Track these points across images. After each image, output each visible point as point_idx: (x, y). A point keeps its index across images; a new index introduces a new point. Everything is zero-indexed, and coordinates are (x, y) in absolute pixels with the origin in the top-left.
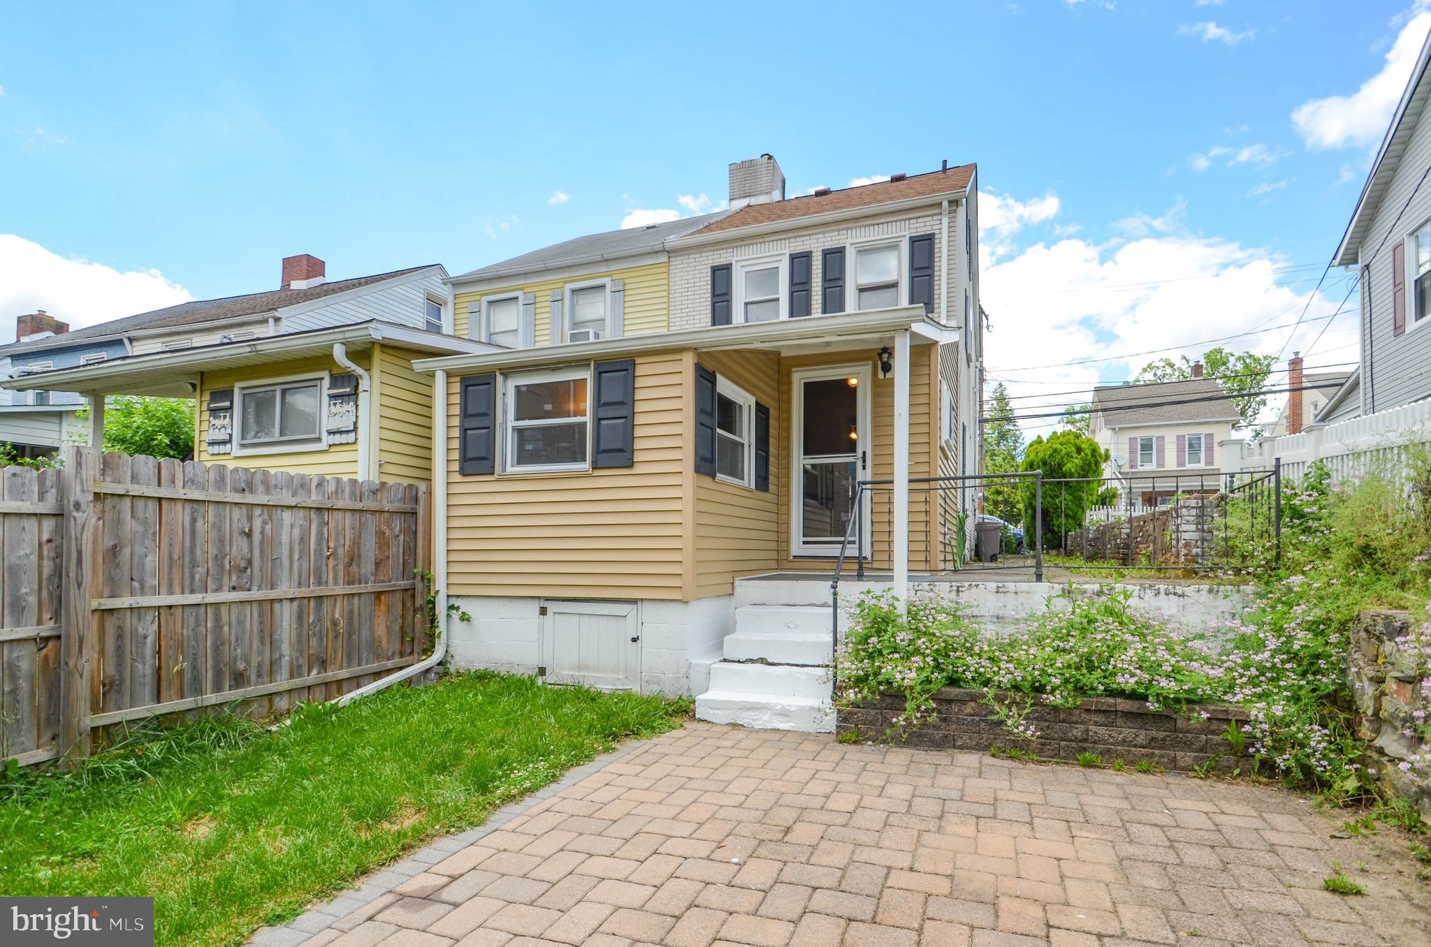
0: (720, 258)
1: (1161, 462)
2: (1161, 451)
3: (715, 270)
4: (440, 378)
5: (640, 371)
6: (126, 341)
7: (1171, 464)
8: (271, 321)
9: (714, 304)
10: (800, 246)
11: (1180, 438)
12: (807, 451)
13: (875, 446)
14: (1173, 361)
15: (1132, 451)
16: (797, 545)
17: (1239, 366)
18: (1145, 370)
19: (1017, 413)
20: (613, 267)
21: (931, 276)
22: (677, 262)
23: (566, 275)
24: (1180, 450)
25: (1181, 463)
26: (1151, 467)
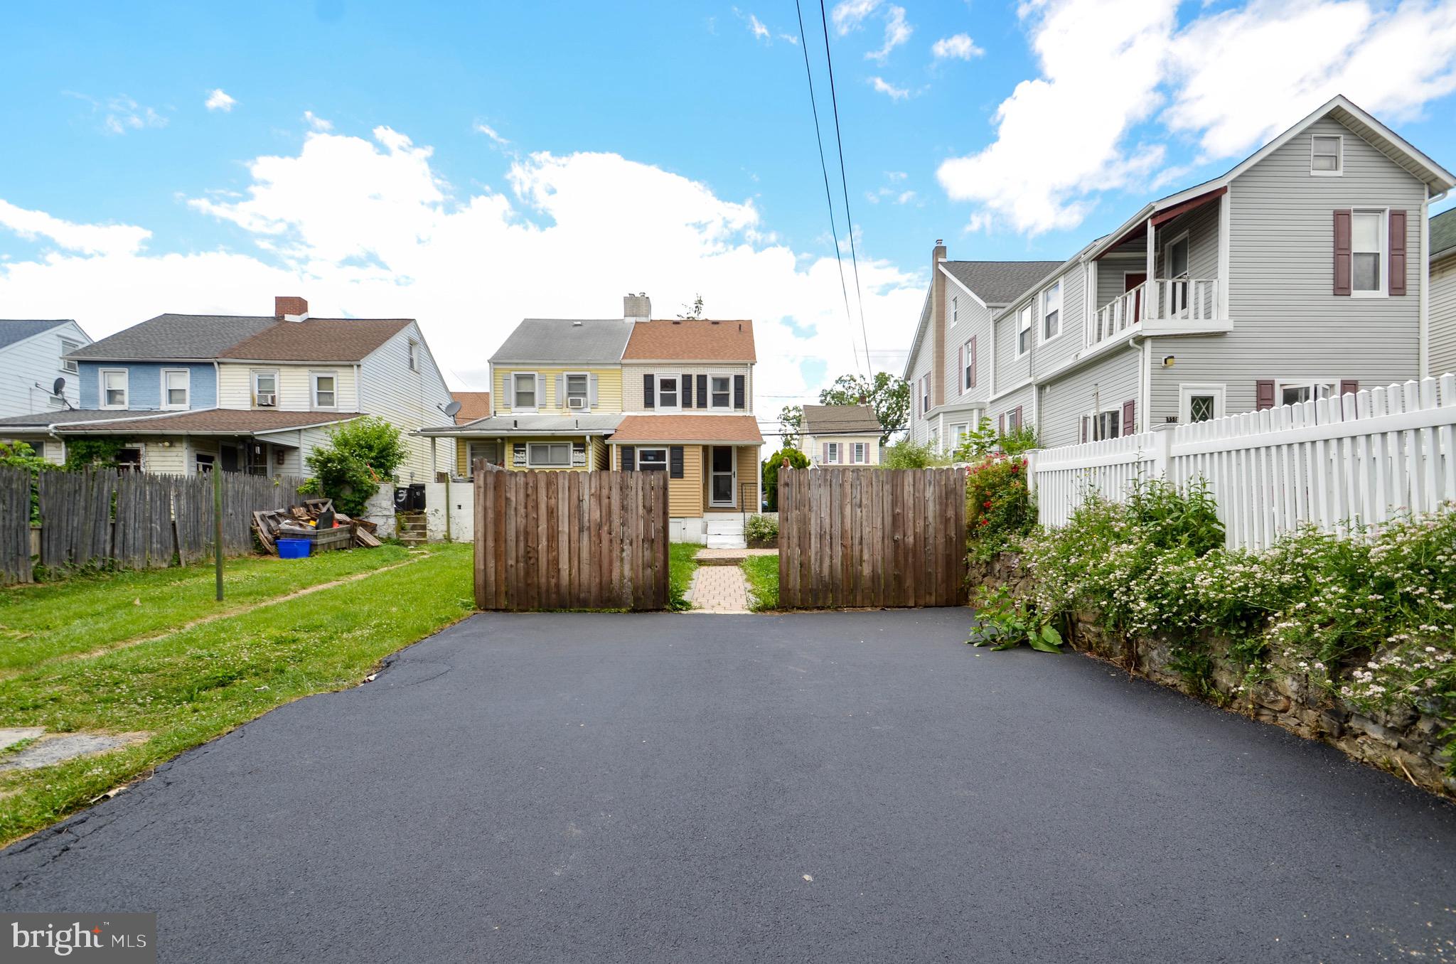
0: (649, 371)
1: (841, 461)
2: (841, 453)
3: (645, 376)
4: (614, 446)
5: (685, 450)
6: (216, 364)
7: (846, 462)
8: (355, 367)
9: (645, 392)
10: (687, 371)
11: (851, 445)
12: (714, 471)
13: (738, 470)
14: (855, 378)
15: (825, 453)
16: (711, 503)
17: (896, 387)
18: (837, 382)
19: (762, 433)
20: (591, 367)
21: (743, 393)
22: (626, 370)
23: (564, 367)
24: (852, 453)
25: (852, 461)
26: (835, 463)
